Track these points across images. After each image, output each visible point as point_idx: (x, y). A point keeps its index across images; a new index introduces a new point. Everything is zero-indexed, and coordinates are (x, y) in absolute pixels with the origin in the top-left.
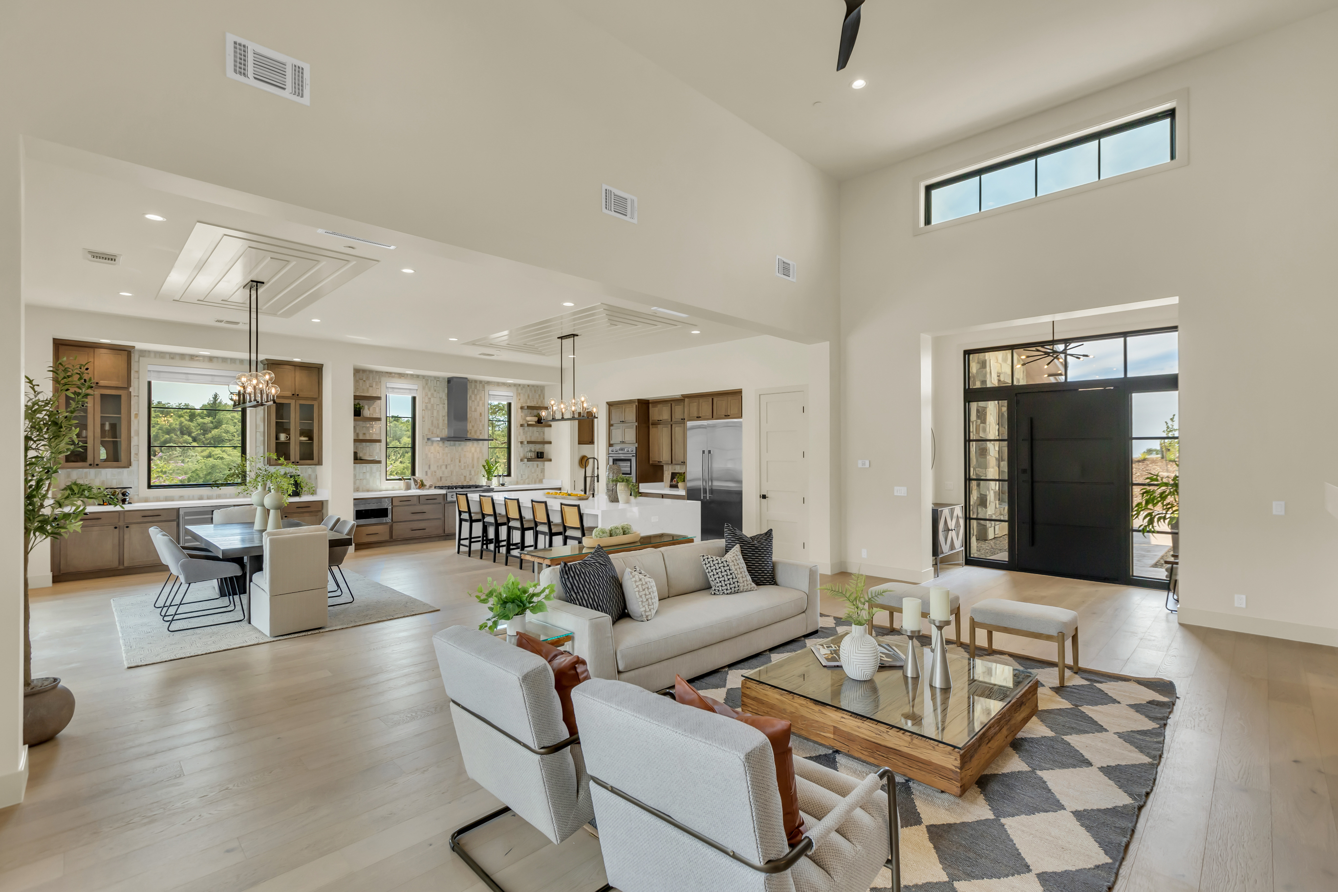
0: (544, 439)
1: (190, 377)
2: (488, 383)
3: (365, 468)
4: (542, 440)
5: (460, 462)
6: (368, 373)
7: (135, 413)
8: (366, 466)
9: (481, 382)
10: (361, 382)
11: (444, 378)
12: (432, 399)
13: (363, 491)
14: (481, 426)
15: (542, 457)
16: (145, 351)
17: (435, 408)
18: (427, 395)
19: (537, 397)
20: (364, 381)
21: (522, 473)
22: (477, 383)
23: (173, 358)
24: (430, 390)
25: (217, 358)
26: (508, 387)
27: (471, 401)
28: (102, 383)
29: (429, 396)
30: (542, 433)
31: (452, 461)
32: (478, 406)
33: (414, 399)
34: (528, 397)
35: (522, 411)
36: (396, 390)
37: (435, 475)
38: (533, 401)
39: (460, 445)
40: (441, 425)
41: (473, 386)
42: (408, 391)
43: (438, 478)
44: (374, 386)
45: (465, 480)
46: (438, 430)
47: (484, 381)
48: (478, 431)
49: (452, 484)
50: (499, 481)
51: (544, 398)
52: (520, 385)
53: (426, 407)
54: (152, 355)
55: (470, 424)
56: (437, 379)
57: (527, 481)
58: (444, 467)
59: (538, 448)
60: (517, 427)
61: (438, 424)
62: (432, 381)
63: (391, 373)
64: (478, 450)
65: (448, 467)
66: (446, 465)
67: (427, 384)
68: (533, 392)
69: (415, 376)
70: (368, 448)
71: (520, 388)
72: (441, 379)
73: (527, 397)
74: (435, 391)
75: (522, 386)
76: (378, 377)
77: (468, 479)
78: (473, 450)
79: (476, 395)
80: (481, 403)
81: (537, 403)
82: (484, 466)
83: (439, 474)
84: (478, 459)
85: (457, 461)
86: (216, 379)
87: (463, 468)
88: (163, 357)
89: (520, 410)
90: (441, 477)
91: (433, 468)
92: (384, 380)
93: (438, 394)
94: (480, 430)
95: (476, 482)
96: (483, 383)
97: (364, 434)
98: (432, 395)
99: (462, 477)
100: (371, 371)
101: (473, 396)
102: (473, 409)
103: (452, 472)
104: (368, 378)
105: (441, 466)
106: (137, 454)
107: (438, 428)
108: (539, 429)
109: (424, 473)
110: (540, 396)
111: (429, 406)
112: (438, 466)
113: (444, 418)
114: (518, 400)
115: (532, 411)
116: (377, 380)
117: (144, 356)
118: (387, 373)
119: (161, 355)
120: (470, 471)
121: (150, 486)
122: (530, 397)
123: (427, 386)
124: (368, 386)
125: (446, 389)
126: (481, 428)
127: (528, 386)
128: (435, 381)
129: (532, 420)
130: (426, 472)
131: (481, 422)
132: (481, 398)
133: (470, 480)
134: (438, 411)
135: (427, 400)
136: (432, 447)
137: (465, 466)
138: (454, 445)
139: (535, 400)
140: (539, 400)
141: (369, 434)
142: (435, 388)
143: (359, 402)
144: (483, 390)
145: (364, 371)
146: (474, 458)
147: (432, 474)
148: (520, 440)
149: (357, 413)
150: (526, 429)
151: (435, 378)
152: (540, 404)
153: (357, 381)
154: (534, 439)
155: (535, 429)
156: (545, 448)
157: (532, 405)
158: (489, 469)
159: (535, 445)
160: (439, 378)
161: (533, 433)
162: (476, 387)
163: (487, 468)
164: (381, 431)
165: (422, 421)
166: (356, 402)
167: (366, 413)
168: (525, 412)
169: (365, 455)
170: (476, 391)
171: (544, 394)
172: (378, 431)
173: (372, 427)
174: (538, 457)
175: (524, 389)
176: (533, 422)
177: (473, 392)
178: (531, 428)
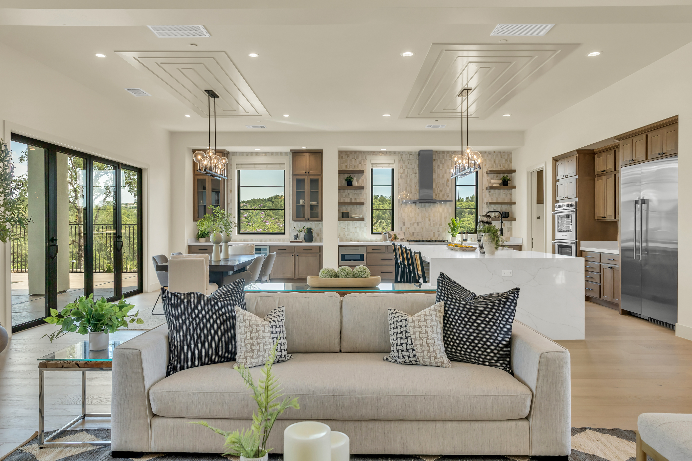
0: (511, 200)
1: (256, 166)
2: (455, 153)
3: (356, 224)
4: (509, 201)
5: (429, 220)
6: (358, 153)
7: (230, 189)
8: (357, 223)
9: (448, 152)
10: (353, 160)
11: (416, 152)
12: (406, 170)
13: (355, 241)
14: (448, 189)
15: (507, 216)
16: (235, 152)
17: (408, 177)
18: (401, 167)
19: (504, 161)
20: (356, 160)
22: (444, 153)
23: (247, 155)
24: (404, 163)
25: (269, 152)
27: (439, 170)
29: (404, 168)
30: (509, 195)
31: (422, 220)
32: (446, 173)
33: (393, 170)
34: (495, 162)
35: (488, 175)
36: (378, 165)
37: (408, 231)
38: (500, 166)
39: (429, 206)
40: (413, 191)
41: (441, 157)
42: (387, 165)
43: (411, 233)
44: (362, 163)
45: (434, 236)
46: (411, 194)
47: (451, 151)
48: (446, 194)
49: (422, 238)
50: (462, 237)
51: (511, 162)
52: (485, 152)
53: (401, 176)
54: (238, 154)
55: (439, 189)
56: (410, 153)
58: (416, 225)
59: (504, 208)
60: (483, 190)
61: (411, 190)
62: (406, 156)
63: (374, 152)
64: (445, 210)
65: (419, 224)
66: (418, 224)
67: (402, 158)
68: (500, 157)
69: (392, 153)
70: (358, 209)
71: (485, 155)
72: (413, 153)
73: (492, 162)
74: (408, 163)
75: (488, 153)
76: (365, 156)
77: (436, 235)
78: (441, 210)
79: (443, 164)
80: (448, 170)
81: (504, 167)
82: (449, 224)
83: (412, 230)
84: (446, 218)
85: (427, 220)
86: (269, 166)
87: (432, 225)
88: (243, 155)
89: (485, 175)
90: (413, 233)
91: (408, 225)
92: (369, 157)
93: (411, 165)
94: (448, 194)
95: (443, 238)
96: (450, 153)
97: (356, 199)
98: (406, 166)
99: (432, 233)
100: (360, 152)
101: (441, 165)
102: (441, 176)
103: (423, 228)
105: (413, 224)
107: (411, 192)
108: (506, 191)
109: (400, 229)
110: (506, 160)
111: (404, 176)
112: (411, 224)
113: (415, 185)
115: (498, 175)
116: (365, 158)
117: (234, 156)
118: (372, 152)
119: (242, 154)
120: (438, 228)
121: (239, 233)
122: (497, 162)
123: (402, 160)
124: (358, 163)
125: (418, 161)
126: (448, 192)
127: (495, 152)
128: (409, 155)
129: (497, 182)
130: (402, 228)
131: (448, 186)
132: (448, 166)
133: (439, 236)
134: (411, 179)
135: (402, 171)
136: (406, 209)
137: (433, 224)
138: (425, 206)
139: (502, 165)
140: (506, 164)
141: (359, 199)
142: (408, 160)
143: (351, 175)
144: (450, 159)
145: (355, 152)
146: (441, 218)
147: (406, 230)
148: (485, 201)
149: (349, 183)
150: (492, 191)
151: (408, 152)
152: (506, 168)
153: (351, 160)
154: (500, 200)
155: (502, 191)
156: (512, 208)
157: (499, 168)
158: (454, 227)
159: (502, 206)
160: (411, 152)
161: (499, 194)
162: (443, 157)
163: (452, 226)
164: (366, 196)
165: (398, 188)
166: (346, 176)
167: (355, 183)
168: (492, 175)
169: (356, 214)
170: (443, 160)
171: (512, 158)
172: (365, 197)
173: (361, 194)
174: (504, 216)
175: (490, 155)
176: (500, 184)
177: (441, 162)
178: (497, 190)
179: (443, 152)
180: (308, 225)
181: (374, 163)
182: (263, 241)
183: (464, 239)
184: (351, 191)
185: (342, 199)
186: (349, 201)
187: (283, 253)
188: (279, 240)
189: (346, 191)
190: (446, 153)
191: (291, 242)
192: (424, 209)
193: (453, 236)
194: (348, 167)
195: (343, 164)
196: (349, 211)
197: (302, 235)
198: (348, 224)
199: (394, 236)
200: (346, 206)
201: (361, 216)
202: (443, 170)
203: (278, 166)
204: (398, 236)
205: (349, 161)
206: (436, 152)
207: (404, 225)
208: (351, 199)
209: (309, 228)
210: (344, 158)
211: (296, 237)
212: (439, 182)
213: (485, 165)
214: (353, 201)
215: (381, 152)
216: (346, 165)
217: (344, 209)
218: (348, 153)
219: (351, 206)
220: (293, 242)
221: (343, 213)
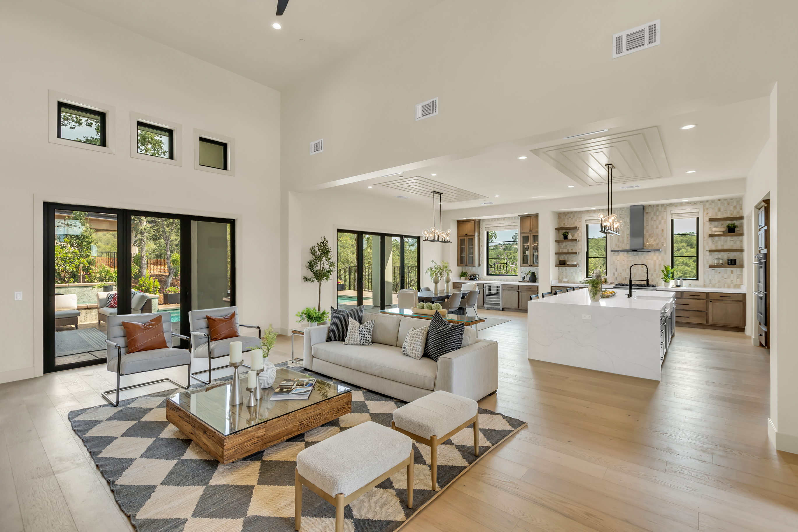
0: (741, 247)
1: (498, 228)
2: (670, 205)
3: (571, 270)
4: (739, 248)
6: (574, 213)
8: (573, 269)
9: (662, 205)
10: (570, 219)
11: (628, 208)
13: (571, 283)
14: (662, 239)
15: (733, 263)
19: (732, 208)
20: (572, 218)
21: (710, 277)
23: (492, 221)
25: (506, 218)
26: (693, 205)
27: (652, 222)
28: (469, 234)
30: (738, 242)
34: (719, 210)
35: (711, 224)
36: (592, 221)
37: (621, 276)
38: (726, 213)
40: (625, 241)
41: (654, 210)
43: (623, 278)
44: (578, 220)
46: (623, 245)
47: (666, 204)
50: (676, 283)
51: (741, 209)
52: (707, 201)
54: (486, 220)
55: (652, 239)
57: (717, 285)
59: (732, 256)
60: (704, 238)
61: (623, 240)
62: (618, 212)
63: (588, 211)
64: (660, 258)
68: (726, 204)
70: (574, 258)
71: (707, 204)
72: (625, 209)
73: (717, 210)
74: (621, 217)
75: (710, 202)
76: (580, 214)
77: (650, 281)
78: (655, 258)
79: (657, 216)
80: (663, 222)
81: (732, 215)
82: (663, 271)
83: (624, 275)
84: (660, 265)
86: (507, 227)
89: (708, 223)
90: (626, 278)
91: (620, 271)
92: (584, 216)
93: (623, 219)
94: (662, 243)
96: (665, 206)
97: (572, 249)
100: (576, 212)
102: (655, 227)
104: (574, 216)
105: (626, 270)
106: (482, 261)
107: (623, 243)
108: (735, 238)
109: (612, 274)
110: (735, 207)
112: (623, 270)
113: (628, 236)
114: (705, 214)
115: (723, 223)
116: (580, 216)
117: (484, 222)
118: (586, 211)
119: (488, 220)
120: (652, 274)
121: (488, 274)
122: (722, 210)
124: (574, 221)
127: (719, 200)
128: (621, 211)
129: (720, 228)
130: (614, 274)
131: (663, 236)
132: (663, 218)
133: (652, 281)
134: (623, 231)
136: (618, 257)
138: (637, 255)
140: (735, 211)
141: (575, 249)
142: (621, 215)
143: (568, 231)
144: (664, 211)
145: (572, 212)
146: (655, 265)
147: (618, 275)
148: (708, 248)
149: (566, 237)
150: (716, 238)
151: (621, 208)
152: (735, 214)
153: (568, 219)
154: (725, 248)
155: (729, 238)
156: (742, 255)
157: (725, 216)
158: (667, 273)
159: (729, 253)
160: (623, 208)
161: (726, 241)
162: (657, 210)
163: (665, 272)
164: (582, 247)
165: (611, 239)
166: (564, 231)
167: (570, 237)
168: (716, 223)
169: (572, 262)
170: (657, 212)
171: (742, 204)
172: (580, 247)
173: (577, 245)
174: (729, 263)
175: (713, 204)
176: (723, 232)
177: (655, 214)
178: (722, 238)
179: (657, 205)
180: (532, 269)
181: (588, 220)
182: (502, 280)
183: (679, 284)
184: (568, 243)
185: (560, 250)
186: (566, 252)
187: (511, 290)
188: (513, 281)
189: (564, 243)
190: (660, 206)
191: (519, 282)
192: (637, 257)
193: (666, 282)
194: (566, 224)
195: (561, 222)
196: (566, 259)
197: (528, 277)
198: (566, 269)
199: (604, 280)
200: (564, 255)
201: (576, 263)
202: (658, 222)
203: (513, 227)
204: (608, 280)
205: (566, 220)
206: (650, 206)
207: (616, 271)
208: (568, 250)
209: (533, 272)
210: (562, 217)
211: (524, 279)
212: (652, 232)
213: (707, 214)
214: (570, 251)
215: (591, 211)
216: (564, 223)
217: (562, 257)
218: (566, 214)
219: (568, 255)
220: (521, 282)
221: (560, 260)
